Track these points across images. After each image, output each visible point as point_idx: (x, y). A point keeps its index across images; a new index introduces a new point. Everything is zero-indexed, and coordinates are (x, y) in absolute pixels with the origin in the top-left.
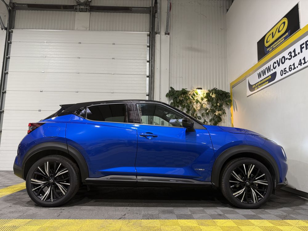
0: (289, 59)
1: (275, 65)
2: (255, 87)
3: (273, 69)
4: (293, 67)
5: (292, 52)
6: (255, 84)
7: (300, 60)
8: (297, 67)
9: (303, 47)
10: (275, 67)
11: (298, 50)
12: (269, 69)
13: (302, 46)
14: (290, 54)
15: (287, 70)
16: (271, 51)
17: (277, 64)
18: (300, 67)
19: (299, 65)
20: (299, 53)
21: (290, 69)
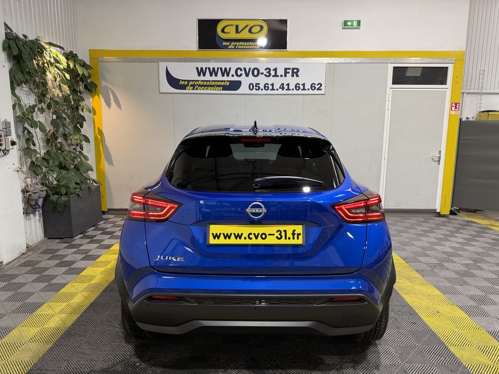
0: (266, 75)
1: (239, 72)
2: (188, 85)
3: (235, 75)
4: (271, 87)
5: (272, 70)
6: (189, 81)
7: (283, 84)
8: (277, 90)
9: (289, 73)
10: (239, 74)
11: (281, 72)
12: (226, 72)
13: (288, 71)
14: (268, 70)
15: (262, 86)
16: (231, 49)
17: (243, 72)
18: (280, 91)
19: (280, 88)
20: (281, 76)
21: (266, 87)
